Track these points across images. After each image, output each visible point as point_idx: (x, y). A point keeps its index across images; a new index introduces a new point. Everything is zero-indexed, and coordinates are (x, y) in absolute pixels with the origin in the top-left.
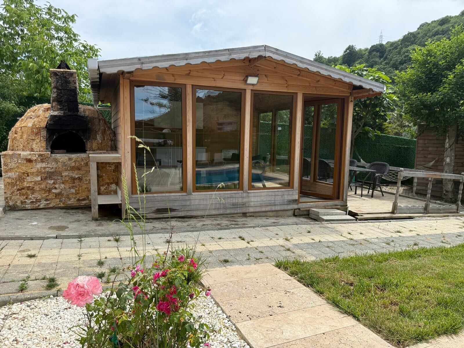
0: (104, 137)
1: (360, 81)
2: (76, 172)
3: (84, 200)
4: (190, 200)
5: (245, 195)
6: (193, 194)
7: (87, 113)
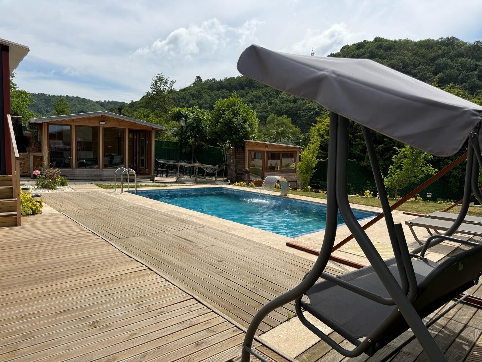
0: (35, 146)
1: (151, 125)
2: (22, 160)
3: (26, 173)
4: (74, 172)
5: (101, 171)
6: (76, 170)
7: (27, 135)
